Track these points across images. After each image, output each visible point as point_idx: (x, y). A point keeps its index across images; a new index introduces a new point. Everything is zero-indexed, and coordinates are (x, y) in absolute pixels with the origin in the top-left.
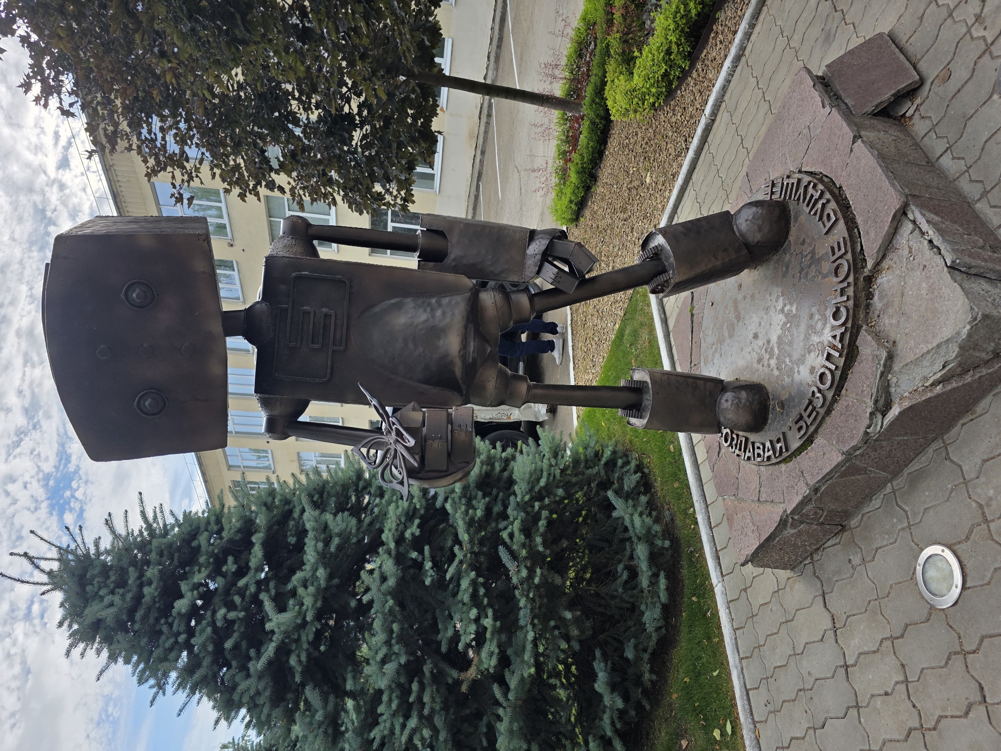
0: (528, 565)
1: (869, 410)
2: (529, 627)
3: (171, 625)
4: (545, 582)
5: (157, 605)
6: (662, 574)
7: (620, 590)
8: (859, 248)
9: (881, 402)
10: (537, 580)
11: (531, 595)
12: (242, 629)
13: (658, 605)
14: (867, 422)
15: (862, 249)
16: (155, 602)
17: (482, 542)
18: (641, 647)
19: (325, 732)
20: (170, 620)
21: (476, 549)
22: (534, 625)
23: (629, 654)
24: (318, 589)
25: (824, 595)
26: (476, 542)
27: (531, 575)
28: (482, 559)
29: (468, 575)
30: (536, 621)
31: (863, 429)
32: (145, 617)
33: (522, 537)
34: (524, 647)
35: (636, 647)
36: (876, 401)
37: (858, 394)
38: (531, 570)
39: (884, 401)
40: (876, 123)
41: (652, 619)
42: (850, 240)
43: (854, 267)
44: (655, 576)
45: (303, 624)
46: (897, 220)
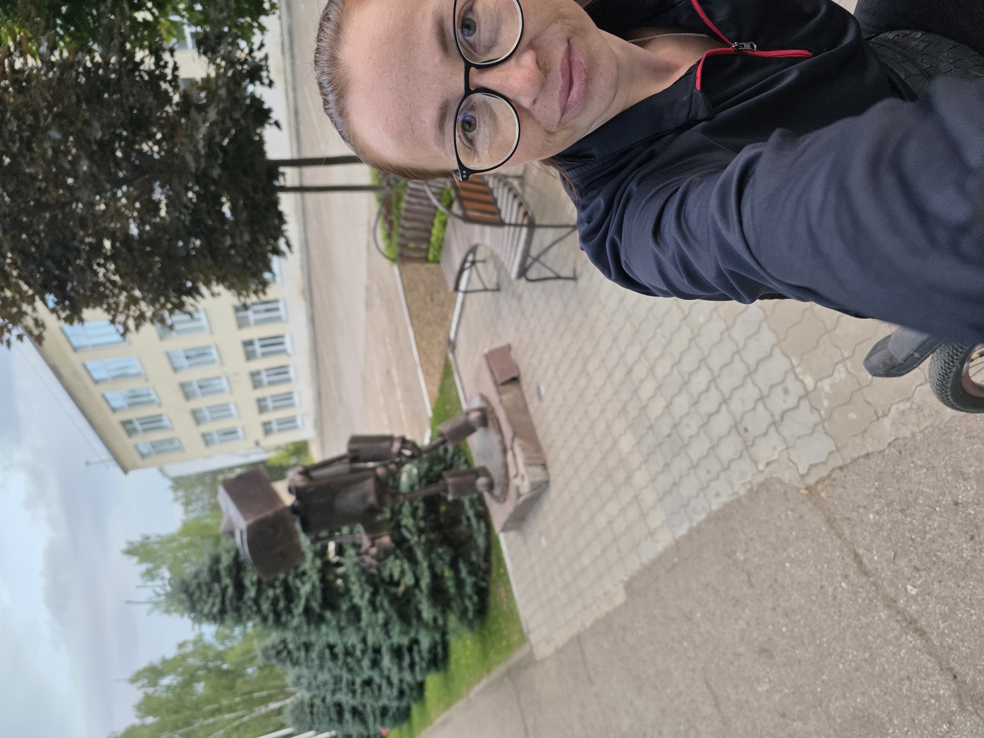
0: (417, 534)
1: (515, 499)
2: (424, 562)
4: (427, 540)
7: (464, 529)
10: (423, 541)
11: (422, 548)
12: (283, 596)
14: (515, 502)
15: (506, 445)
18: (478, 553)
22: (425, 560)
23: (474, 558)
25: (525, 542)
27: (420, 539)
30: (426, 558)
31: (514, 504)
32: (231, 604)
33: (412, 521)
35: (476, 555)
36: (516, 496)
37: (512, 492)
38: (419, 536)
39: (519, 495)
40: (509, 387)
41: (481, 541)
42: (502, 442)
43: (505, 451)
44: (478, 522)
45: (314, 586)
46: (513, 440)
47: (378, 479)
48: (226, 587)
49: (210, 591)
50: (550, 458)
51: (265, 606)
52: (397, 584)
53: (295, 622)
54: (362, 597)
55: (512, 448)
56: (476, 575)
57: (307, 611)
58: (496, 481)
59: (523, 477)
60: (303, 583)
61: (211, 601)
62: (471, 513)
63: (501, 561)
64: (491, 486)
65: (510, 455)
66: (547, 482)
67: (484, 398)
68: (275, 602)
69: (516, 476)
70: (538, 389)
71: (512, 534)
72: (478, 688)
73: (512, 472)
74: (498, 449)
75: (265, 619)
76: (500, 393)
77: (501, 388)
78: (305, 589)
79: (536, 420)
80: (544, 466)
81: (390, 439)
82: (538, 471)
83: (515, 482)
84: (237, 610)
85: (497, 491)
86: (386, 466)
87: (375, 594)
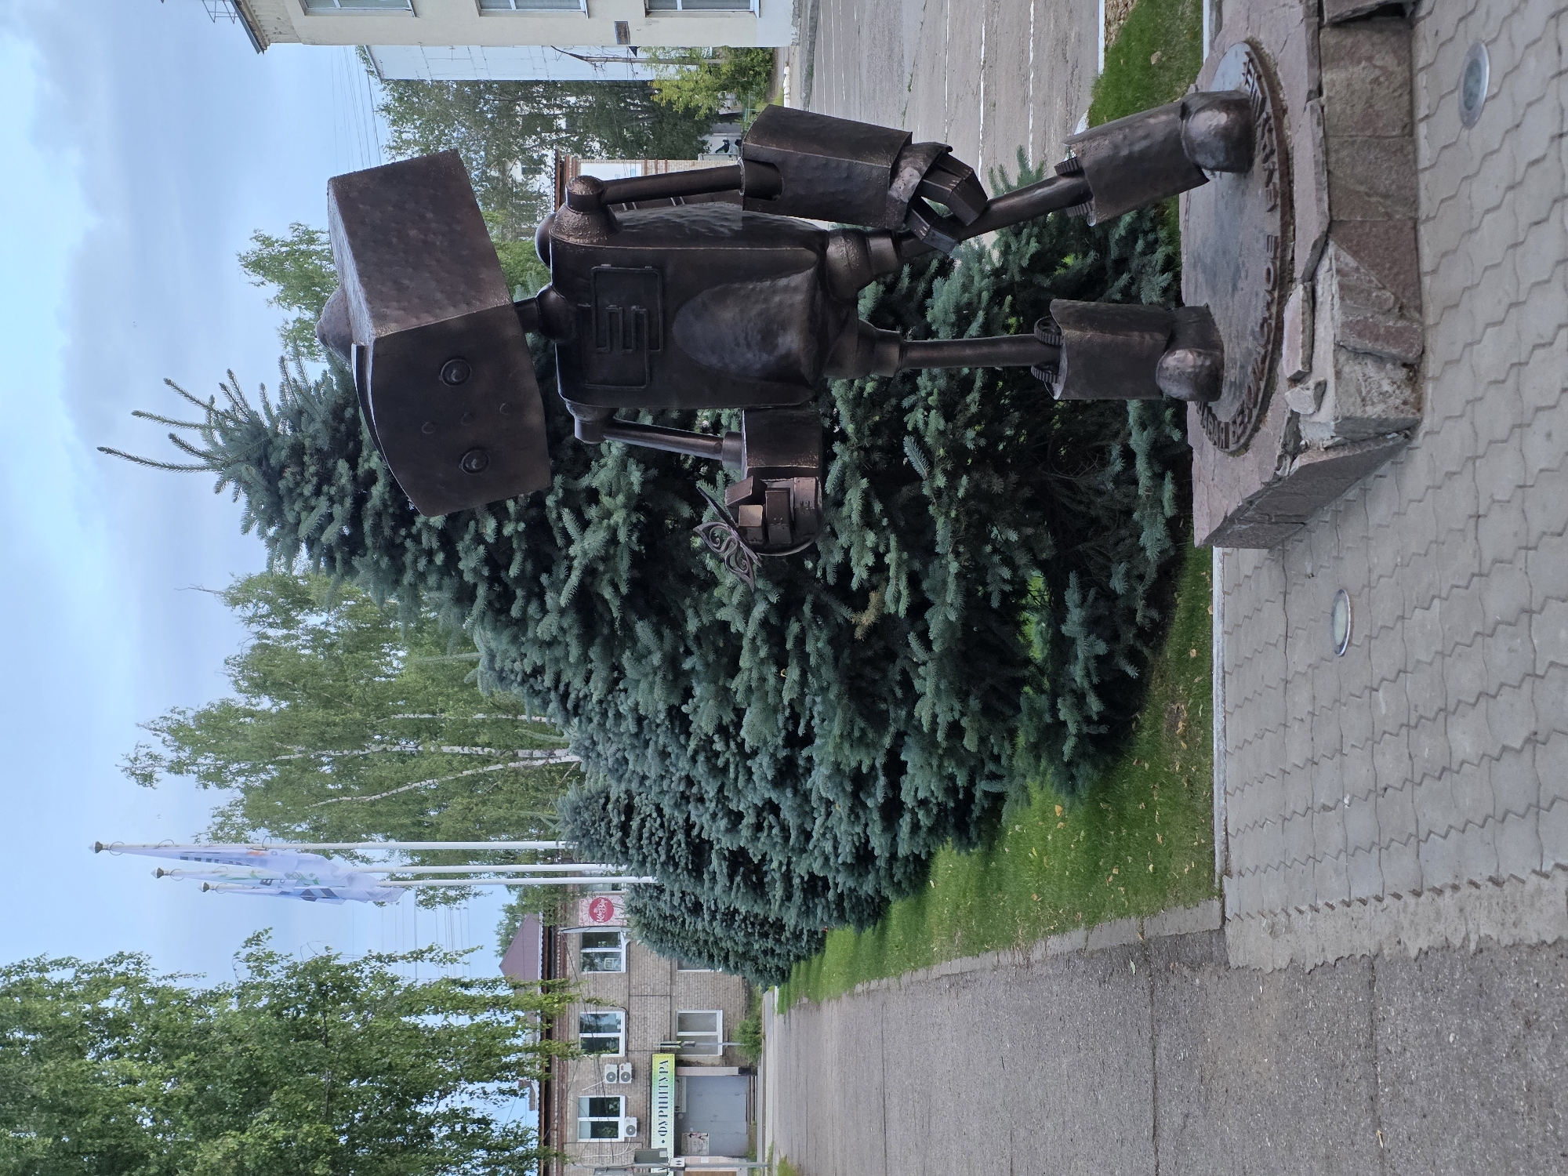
0: (949, 467)
1: (1278, 453)
2: (951, 557)
3: (417, 539)
4: (974, 493)
5: (391, 510)
6: (1169, 475)
7: (1110, 486)
8: (1289, 258)
9: (1290, 447)
10: (961, 493)
11: (953, 514)
12: (524, 546)
13: (1160, 518)
14: (1276, 465)
15: (1293, 259)
16: (385, 505)
17: (875, 431)
18: (1136, 573)
19: (664, 678)
20: (414, 530)
21: (866, 443)
22: (957, 554)
23: (1118, 585)
24: (629, 496)
25: (1285, 594)
26: (867, 433)
27: (952, 485)
28: (876, 456)
29: (857, 483)
30: (961, 549)
31: (1273, 470)
32: (377, 528)
33: (942, 422)
34: (945, 583)
35: (1128, 575)
36: (1284, 445)
37: (1273, 428)
38: (952, 477)
39: (1294, 446)
40: (1363, 40)
41: (1153, 539)
42: (1282, 244)
43: (1281, 281)
44: (1158, 478)
45: (613, 540)
46: (1320, 249)
47: (825, 277)
48: (371, 478)
49: (326, 477)
50: (1439, 350)
51: (470, 562)
52: (859, 601)
53: (546, 628)
54: (746, 609)
55: (1311, 277)
56: (1113, 638)
57: (586, 603)
58: (1231, 375)
59: (1321, 388)
60: (584, 524)
61: (323, 505)
62: (1139, 441)
63: (1200, 621)
64: (1209, 385)
65: (1297, 296)
66: (1408, 430)
67: (1258, 60)
68: (497, 557)
69: (1297, 380)
70: (1473, 69)
71: (1250, 557)
72: (1056, 944)
73: (1289, 362)
74: (1261, 263)
75: (464, 596)
76: (1318, 58)
77: (1329, 38)
78: (586, 545)
79: (1430, 189)
80: (1413, 370)
81: (898, 145)
82: (1384, 380)
83: (1291, 399)
84: (394, 550)
85: (1226, 409)
86: (861, 239)
87: (786, 609)
